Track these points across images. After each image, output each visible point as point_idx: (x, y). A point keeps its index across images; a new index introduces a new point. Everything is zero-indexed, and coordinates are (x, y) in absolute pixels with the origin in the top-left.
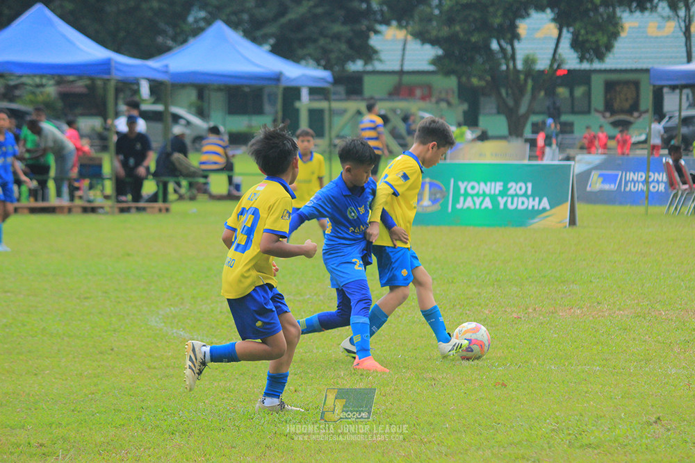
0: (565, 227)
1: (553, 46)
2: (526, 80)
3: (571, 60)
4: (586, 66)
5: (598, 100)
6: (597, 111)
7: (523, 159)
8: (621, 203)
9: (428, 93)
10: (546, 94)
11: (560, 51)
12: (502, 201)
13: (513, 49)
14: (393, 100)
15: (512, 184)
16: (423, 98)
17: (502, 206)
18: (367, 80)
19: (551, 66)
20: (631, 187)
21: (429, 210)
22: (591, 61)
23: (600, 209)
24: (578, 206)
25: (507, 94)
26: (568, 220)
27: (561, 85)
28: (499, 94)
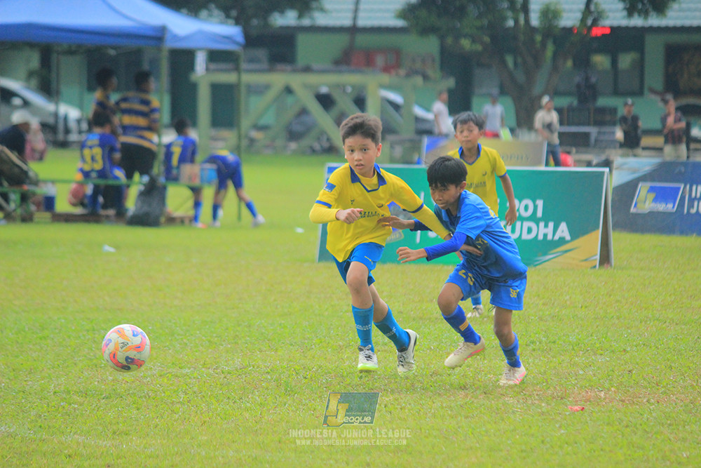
0: (595, 267)
2: (544, 44)
3: (614, 13)
4: (636, 22)
5: (655, 75)
6: (653, 91)
7: (538, 163)
8: (683, 232)
9: (394, 61)
10: (575, 64)
14: (340, 72)
16: (386, 69)
18: (304, 44)
19: (583, 19)
20: (699, 207)
22: (644, 14)
23: (649, 241)
24: (617, 238)
25: (515, 64)
26: (598, 257)
27: (599, 51)
28: (504, 62)
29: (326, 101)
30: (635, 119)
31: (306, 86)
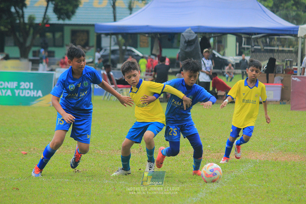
0: (51, 106)
1: (44, 11)
2: (29, 28)
3: (54, 19)
4: (61, 22)
10: (40, 36)
11: (48, 13)
12: (17, 92)
13: (23, 12)
15: (22, 83)
17: (17, 95)
19: (43, 21)
22: (63, 19)
27: (48, 32)
28: (15, 35)
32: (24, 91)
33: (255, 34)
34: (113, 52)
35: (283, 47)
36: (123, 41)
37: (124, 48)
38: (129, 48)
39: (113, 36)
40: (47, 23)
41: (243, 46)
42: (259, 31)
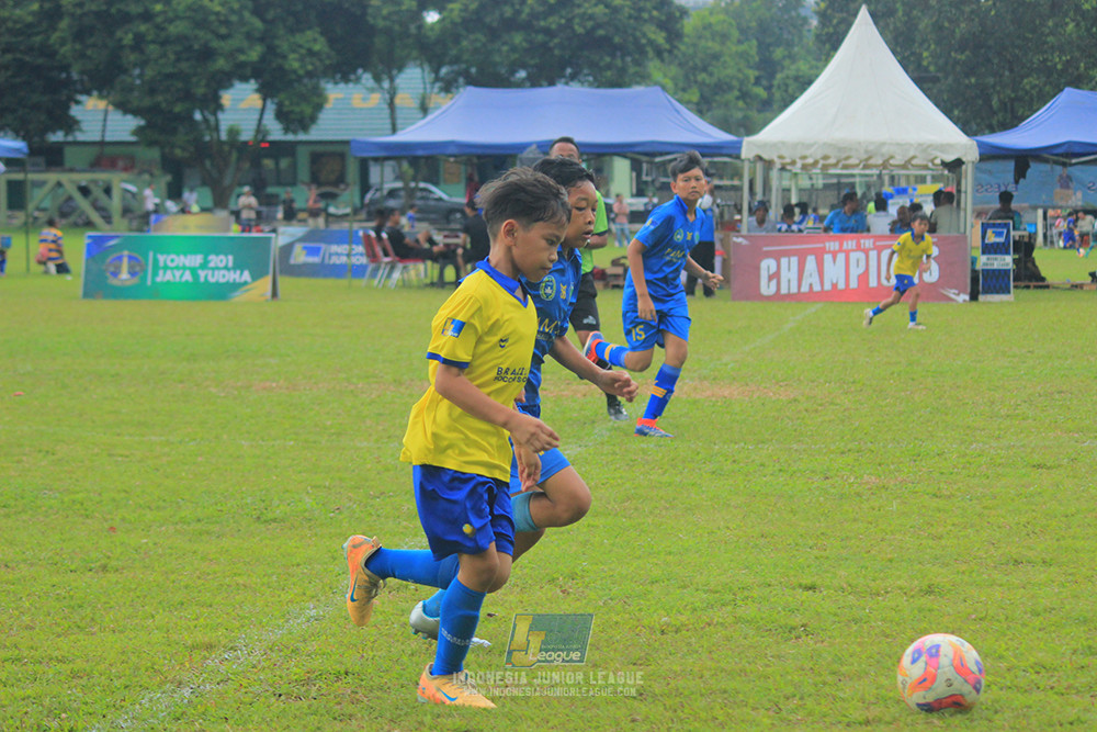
0: (267, 300)
1: (257, 116)
2: (230, 153)
3: (276, 132)
4: (290, 137)
5: (304, 172)
6: (304, 183)
8: (326, 276)
9: (130, 164)
10: (251, 165)
11: (265, 122)
12: (202, 274)
13: (217, 121)
14: (94, 172)
15: (212, 257)
16: (125, 169)
17: (202, 279)
18: (69, 152)
19: (256, 136)
20: (335, 260)
21: (128, 283)
22: (295, 132)
23: (303, 282)
24: (283, 282)
25: (212, 165)
26: (270, 293)
27: (266, 157)
28: (204, 164)
29: (85, 191)
30: (292, 201)
31: (72, 182)
32: (216, 272)
33: (661, 154)
34: (392, 193)
35: (721, 178)
36: (411, 172)
37: (413, 185)
38: (422, 185)
39: (392, 163)
40: (263, 141)
41: (644, 178)
42: (669, 149)
